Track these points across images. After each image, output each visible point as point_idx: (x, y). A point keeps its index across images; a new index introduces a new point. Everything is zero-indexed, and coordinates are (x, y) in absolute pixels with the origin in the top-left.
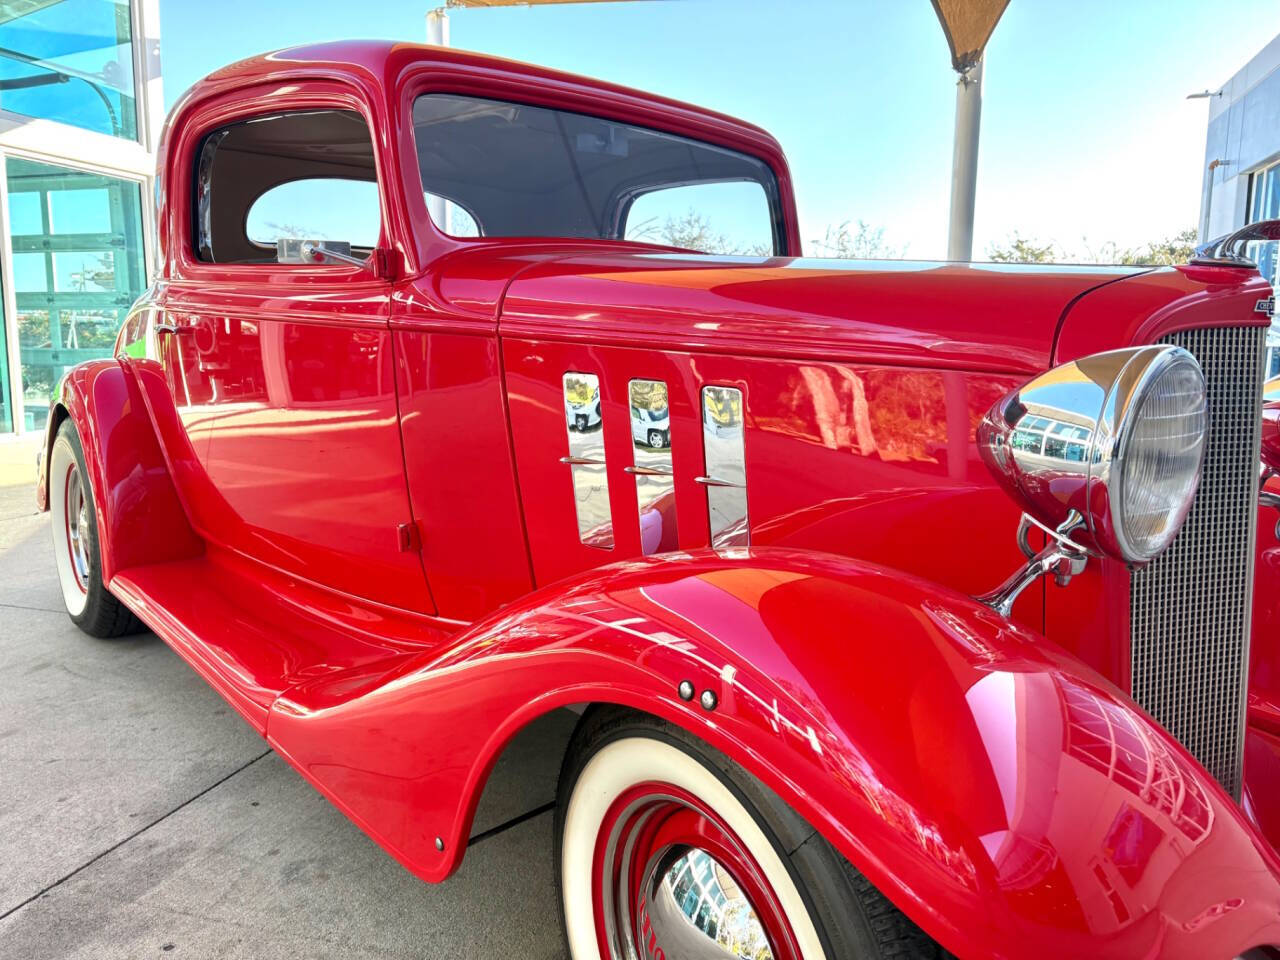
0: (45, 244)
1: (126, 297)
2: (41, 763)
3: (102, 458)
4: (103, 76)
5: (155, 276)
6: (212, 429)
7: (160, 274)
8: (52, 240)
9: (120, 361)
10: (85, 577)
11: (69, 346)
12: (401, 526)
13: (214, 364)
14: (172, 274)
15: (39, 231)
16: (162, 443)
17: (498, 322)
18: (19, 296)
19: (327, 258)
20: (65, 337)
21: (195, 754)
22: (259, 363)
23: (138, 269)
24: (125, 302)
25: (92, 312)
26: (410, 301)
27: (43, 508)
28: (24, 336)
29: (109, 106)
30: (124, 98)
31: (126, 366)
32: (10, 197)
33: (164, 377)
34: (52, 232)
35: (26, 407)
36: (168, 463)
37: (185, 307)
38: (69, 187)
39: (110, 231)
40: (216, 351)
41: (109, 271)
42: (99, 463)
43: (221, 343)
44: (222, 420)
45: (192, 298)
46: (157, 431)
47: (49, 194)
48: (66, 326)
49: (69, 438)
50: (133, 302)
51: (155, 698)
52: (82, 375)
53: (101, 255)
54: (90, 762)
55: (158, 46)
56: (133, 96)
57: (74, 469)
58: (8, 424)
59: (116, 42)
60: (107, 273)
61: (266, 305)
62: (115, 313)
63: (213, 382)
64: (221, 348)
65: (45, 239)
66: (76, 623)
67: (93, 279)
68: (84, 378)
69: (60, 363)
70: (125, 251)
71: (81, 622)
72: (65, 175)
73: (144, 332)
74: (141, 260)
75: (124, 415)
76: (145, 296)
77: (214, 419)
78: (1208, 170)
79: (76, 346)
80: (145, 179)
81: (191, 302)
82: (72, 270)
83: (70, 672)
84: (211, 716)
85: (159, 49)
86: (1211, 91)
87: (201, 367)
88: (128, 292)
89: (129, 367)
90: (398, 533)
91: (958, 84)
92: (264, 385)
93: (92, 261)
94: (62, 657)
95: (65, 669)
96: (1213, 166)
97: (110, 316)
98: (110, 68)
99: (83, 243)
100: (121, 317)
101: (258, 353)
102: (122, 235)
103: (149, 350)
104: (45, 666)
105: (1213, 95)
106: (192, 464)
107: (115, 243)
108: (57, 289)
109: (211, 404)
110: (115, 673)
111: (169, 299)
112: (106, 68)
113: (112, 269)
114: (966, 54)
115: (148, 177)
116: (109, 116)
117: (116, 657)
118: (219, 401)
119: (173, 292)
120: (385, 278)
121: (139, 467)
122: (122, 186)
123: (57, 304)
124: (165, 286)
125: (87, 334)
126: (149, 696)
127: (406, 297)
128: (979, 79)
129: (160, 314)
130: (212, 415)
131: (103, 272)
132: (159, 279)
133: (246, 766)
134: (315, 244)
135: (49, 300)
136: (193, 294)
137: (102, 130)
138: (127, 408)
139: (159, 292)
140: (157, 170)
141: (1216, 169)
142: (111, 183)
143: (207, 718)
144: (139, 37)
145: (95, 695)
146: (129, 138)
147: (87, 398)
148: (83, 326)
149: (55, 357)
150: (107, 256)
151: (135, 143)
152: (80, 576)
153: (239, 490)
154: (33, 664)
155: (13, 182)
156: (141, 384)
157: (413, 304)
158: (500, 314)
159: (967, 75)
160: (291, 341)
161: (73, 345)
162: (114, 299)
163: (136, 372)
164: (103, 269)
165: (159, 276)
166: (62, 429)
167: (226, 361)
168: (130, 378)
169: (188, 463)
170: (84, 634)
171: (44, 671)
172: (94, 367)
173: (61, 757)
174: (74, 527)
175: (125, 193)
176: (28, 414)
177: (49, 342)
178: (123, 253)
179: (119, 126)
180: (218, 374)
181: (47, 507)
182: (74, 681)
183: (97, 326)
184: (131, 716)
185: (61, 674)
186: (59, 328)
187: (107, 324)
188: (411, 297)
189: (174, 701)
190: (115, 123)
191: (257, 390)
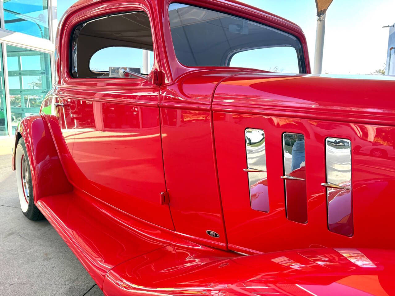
0: (20, 74)
1: (45, 91)
2: (7, 285)
3: (34, 153)
4: (38, 19)
5: (55, 83)
6: (74, 139)
7: (57, 83)
8: (22, 72)
9: (41, 116)
10: (28, 197)
11: (27, 107)
12: (162, 193)
13: (76, 115)
14: (62, 83)
15: (18, 69)
16: (57, 147)
17: (211, 104)
18: (10, 90)
19: (130, 75)
20: (26, 103)
21: (70, 281)
22: (93, 115)
23: (49, 82)
24: (45, 92)
25: (36, 95)
26: (164, 94)
27: (13, 169)
28: (13, 103)
29: (40, 28)
30: (45, 28)
31: (43, 118)
32: (7, 58)
33: (58, 122)
34: (22, 70)
35: (12, 126)
36: (59, 154)
37: (66, 96)
38: (27, 55)
39: (40, 69)
40: (77, 110)
41: (40, 82)
42: (33, 155)
43: (79, 108)
44: (78, 135)
45: (68, 92)
46: (55, 142)
47: (21, 57)
48: (26, 100)
49: (22, 145)
50: (48, 92)
51: (53, 251)
52: (27, 121)
53: (38, 77)
54: (27, 285)
55: (56, 9)
56: (48, 27)
57: (24, 157)
58: (7, 132)
59: (42, 8)
60: (39, 83)
61: (96, 95)
62: (42, 96)
63: (75, 121)
64: (79, 109)
65: (19, 72)
66: (24, 215)
67: (35, 85)
68: (28, 122)
69: (24, 112)
70: (45, 76)
71: (26, 214)
72: (25, 51)
73: (51, 103)
74: (50, 79)
75: (42, 136)
76: (51, 91)
77: (76, 135)
78: (389, 51)
79: (30, 107)
80: (52, 52)
81: (68, 94)
82: (28, 82)
83: (21, 237)
84: (76, 260)
85: (56, 10)
86: (390, 25)
87: (71, 116)
88: (46, 89)
89: (45, 118)
90: (160, 196)
91: (317, 21)
92: (94, 122)
93: (36, 79)
94: (19, 229)
95: (20, 235)
96: (391, 49)
97: (40, 97)
98: (40, 16)
99: (32, 73)
100: (44, 97)
101: (92, 111)
102: (44, 70)
103: (52, 111)
104: (12, 234)
105: (391, 26)
106: (68, 156)
107: (42, 73)
108: (23, 88)
109: (74, 128)
110: (39, 238)
111: (61, 93)
112: (39, 16)
113: (41, 82)
114: (322, 10)
115: (53, 52)
116: (40, 32)
117: (39, 230)
118: (77, 127)
119: (61, 90)
120: (156, 84)
121: (48, 157)
122: (44, 55)
123: (23, 93)
124: (59, 87)
125: (33, 102)
126: (51, 250)
127: (163, 93)
128: (325, 19)
129: (57, 99)
130: (74, 133)
131: (38, 83)
132: (57, 85)
133: (91, 289)
134: (125, 69)
135: (21, 92)
136: (69, 91)
137: (38, 36)
138: (44, 134)
139: (56, 90)
140: (55, 47)
141: (392, 50)
142: (41, 54)
143: (74, 262)
144: (50, 6)
145: (30, 249)
146: (47, 39)
147: (28, 129)
148: (32, 100)
149: (23, 110)
150: (40, 78)
151: (49, 40)
152: (26, 197)
153: (84, 163)
154: (7, 233)
155: (8, 53)
156: (49, 124)
157: (165, 96)
158: (212, 101)
159: (321, 18)
160: (105, 108)
161: (28, 106)
162: (42, 91)
163: (47, 120)
164: (38, 82)
165: (56, 84)
166: (20, 142)
167: (81, 114)
168: (45, 122)
169: (67, 155)
170: (27, 219)
171: (11, 237)
172: (32, 118)
173: (16, 283)
174: (24, 178)
175: (45, 57)
176: (13, 129)
177: (21, 105)
178: (44, 76)
179: (43, 35)
180: (77, 118)
181: (15, 169)
182: (23, 241)
183: (37, 100)
184: (44, 260)
185: (18, 238)
186: (24, 100)
187: (40, 99)
188: (165, 93)
189: (61, 252)
190: (42, 34)
191: (91, 124)
